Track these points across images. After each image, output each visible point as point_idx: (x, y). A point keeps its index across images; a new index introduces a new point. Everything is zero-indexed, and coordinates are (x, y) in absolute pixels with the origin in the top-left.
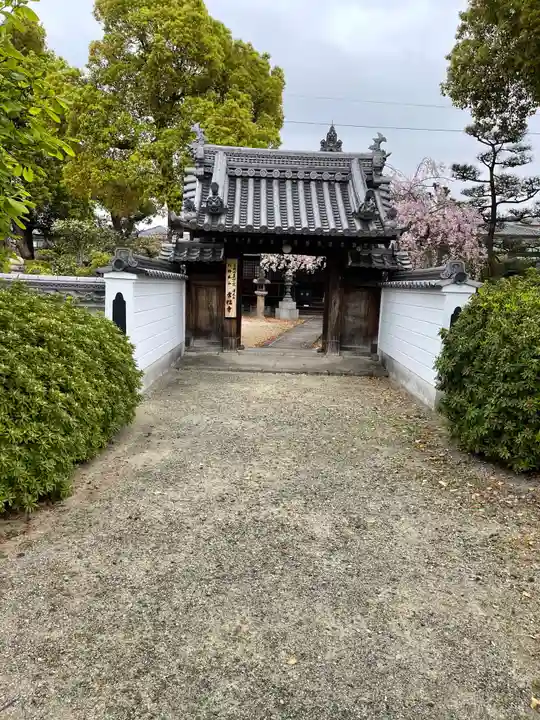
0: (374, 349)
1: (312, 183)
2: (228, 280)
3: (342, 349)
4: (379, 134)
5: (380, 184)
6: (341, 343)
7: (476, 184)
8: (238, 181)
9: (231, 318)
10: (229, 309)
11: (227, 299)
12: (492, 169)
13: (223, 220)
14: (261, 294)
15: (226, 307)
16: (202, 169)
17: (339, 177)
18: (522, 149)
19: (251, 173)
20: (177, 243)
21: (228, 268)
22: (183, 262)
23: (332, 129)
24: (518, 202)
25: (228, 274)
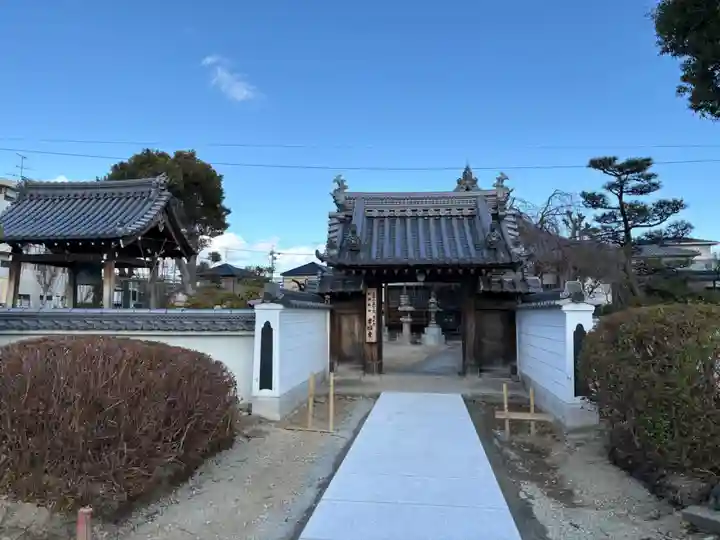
0: (514, 370)
1: (442, 219)
2: (368, 308)
3: (481, 371)
4: (502, 174)
5: (505, 216)
6: (480, 365)
7: (607, 211)
8: (376, 221)
9: (372, 343)
10: (370, 334)
11: (368, 325)
12: (620, 197)
13: (362, 255)
14: (406, 320)
15: (368, 332)
16: (344, 213)
17: (467, 212)
18: (649, 177)
19: (387, 213)
20: (322, 277)
21: (368, 297)
22: (327, 294)
23: (467, 169)
24: (650, 226)
25: (368, 302)
